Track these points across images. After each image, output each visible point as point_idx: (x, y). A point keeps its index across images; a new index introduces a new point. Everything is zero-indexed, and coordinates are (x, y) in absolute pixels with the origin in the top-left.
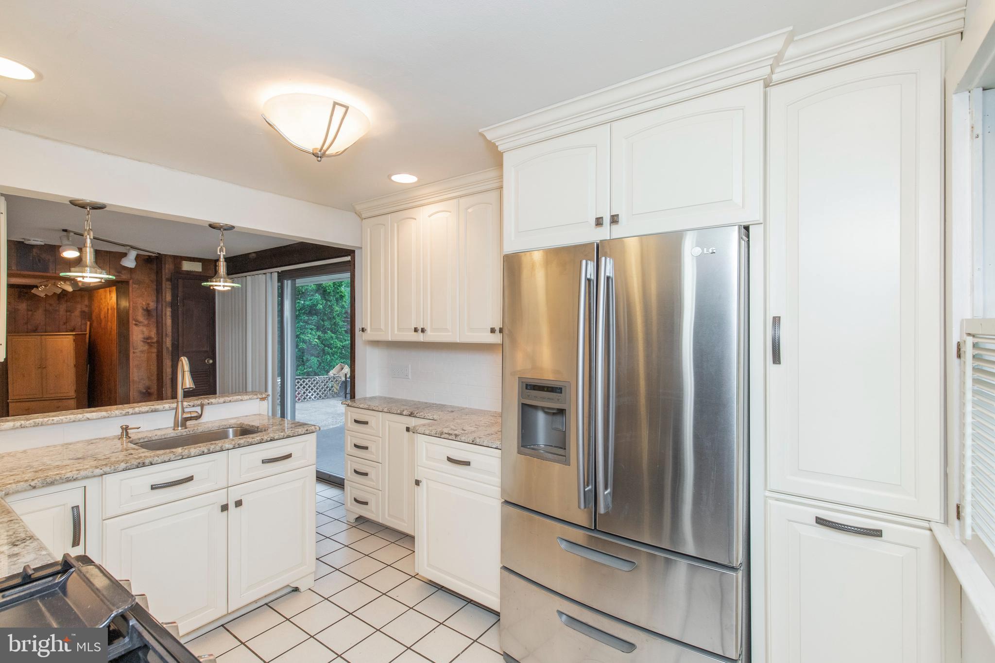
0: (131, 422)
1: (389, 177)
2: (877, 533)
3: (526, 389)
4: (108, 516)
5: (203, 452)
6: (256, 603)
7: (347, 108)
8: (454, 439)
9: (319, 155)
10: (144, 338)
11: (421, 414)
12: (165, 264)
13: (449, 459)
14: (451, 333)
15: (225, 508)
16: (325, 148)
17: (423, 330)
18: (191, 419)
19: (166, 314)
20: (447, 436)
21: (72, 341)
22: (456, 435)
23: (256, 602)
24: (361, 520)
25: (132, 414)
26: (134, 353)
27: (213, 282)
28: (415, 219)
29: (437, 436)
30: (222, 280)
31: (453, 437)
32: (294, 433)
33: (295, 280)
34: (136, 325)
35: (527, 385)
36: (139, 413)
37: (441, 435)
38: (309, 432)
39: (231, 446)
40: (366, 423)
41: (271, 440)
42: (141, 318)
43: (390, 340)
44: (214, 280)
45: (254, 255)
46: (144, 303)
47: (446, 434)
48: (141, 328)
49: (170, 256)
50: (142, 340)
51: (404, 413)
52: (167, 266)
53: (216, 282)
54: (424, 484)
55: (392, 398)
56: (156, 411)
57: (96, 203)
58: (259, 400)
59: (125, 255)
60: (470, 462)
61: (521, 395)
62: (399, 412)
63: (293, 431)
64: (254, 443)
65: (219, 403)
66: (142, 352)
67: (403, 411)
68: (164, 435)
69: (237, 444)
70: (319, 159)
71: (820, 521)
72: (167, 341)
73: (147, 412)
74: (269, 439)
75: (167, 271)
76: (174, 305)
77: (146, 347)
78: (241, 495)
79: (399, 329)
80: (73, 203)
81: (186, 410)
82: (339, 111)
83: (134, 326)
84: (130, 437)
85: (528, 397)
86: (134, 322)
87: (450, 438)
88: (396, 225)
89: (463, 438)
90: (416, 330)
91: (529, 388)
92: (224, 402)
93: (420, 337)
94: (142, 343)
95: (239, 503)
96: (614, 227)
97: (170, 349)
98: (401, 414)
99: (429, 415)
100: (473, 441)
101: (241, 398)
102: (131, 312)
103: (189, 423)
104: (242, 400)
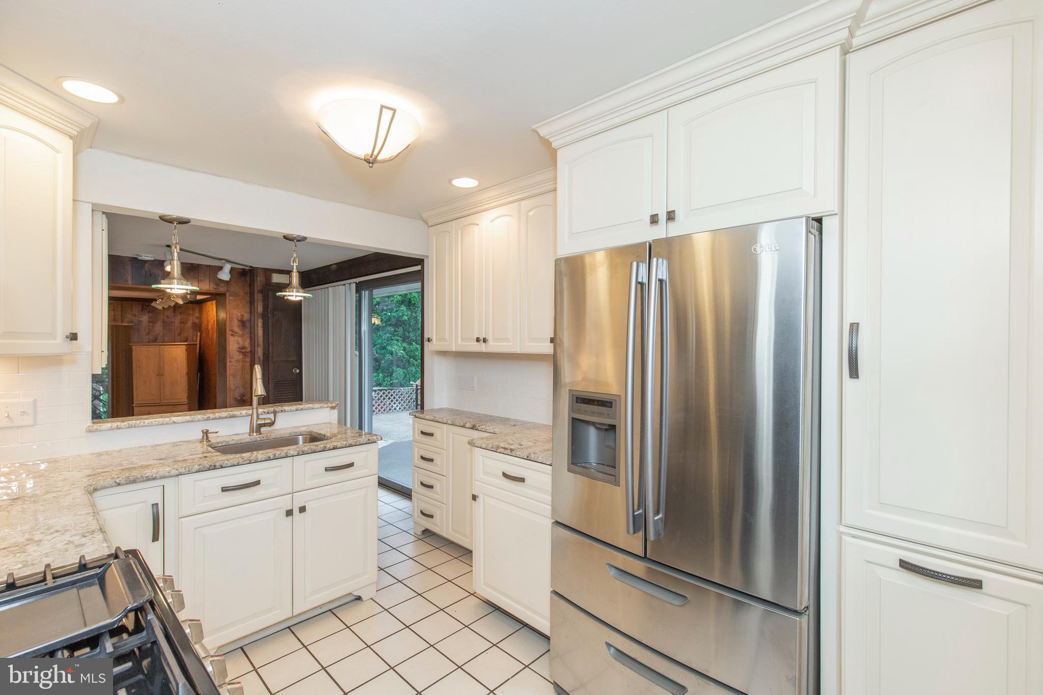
0: (211, 427)
1: (450, 181)
2: (976, 584)
3: (577, 402)
4: (184, 514)
5: (269, 457)
6: (321, 608)
7: (394, 111)
8: (509, 453)
9: (371, 161)
10: (239, 348)
11: (483, 427)
12: (257, 276)
13: (505, 475)
14: (511, 344)
15: (289, 513)
16: (375, 153)
17: (485, 340)
18: (265, 425)
19: (258, 324)
20: (502, 450)
21: (185, 351)
22: (512, 450)
23: (320, 606)
24: (427, 532)
25: (213, 419)
26: (230, 361)
27: (286, 292)
28: (478, 225)
29: (493, 450)
30: (295, 290)
31: (509, 452)
32: (356, 442)
33: (372, 290)
34: (232, 335)
35: (577, 398)
36: (219, 419)
37: (497, 449)
38: (370, 442)
39: (296, 453)
40: (431, 435)
41: (334, 449)
42: (236, 329)
43: (454, 350)
44: (287, 290)
45: (335, 266)
46: (239, 315)
47: (502, 448)
48: (237, 338)
49: (262, 268)
50: (238, 349)
51: (467, 426)
52: (259, 279)
53: (289, 292)
54: (480, 499)
55: (458, 410)
56: (233, 416)
57: (182, 218)
58: (329, 408)
59: (220, 268)
60: (524, 479)
61: (572, 409)
62: (462, 424)
63: (355, 441)
64: (317, 450)
65: (291, 411)
66: (238, 361)
67: (466, 423)
68: (240, 440)
69: (301, 451)
70: (371, 165)
71: (905, 565)
72: (259, 351)
73: (226, 417)
74: (332, 447)
75: (259, 283)
76: (264, 316)
77: (241, 357)
78: (305, 502)
79: (463, 340)
80: (163, 218)
81: (261, 417)
82: (387, 114)
83: (230, 336)
84: (210, 441)
85: (578, 411)
86: (230, 333)
87: (506, 452)
88: (460, 231)
89: (518, 453)
90: (478, 340)
91: (579, 401)
92: (296, 410)
93: (483, 348)
94: (237, 352)
95: (302, 509)
96: (671, 224)
97: (262, 358)
98: (464, 427)
99: (491, 428)
100: (527, 457)
101: (312, 407)
102: (228, 323)
103: (263, 429)
104: (313, 408)
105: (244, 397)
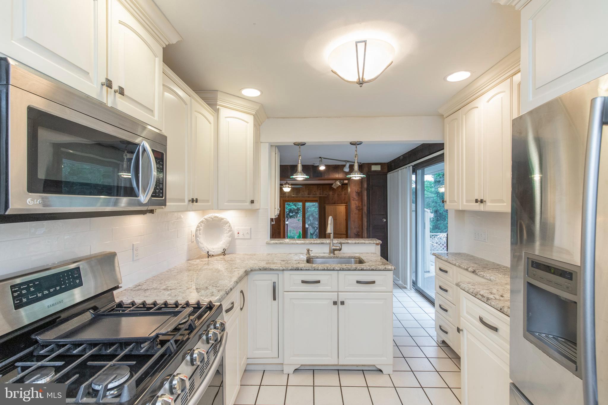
0: (311, 248)
3: (532, 266)
4: (286, 290)
5: (325, 269)
6: (357, 367)
7: (365, 42)
8: (486, 301)
9: (361, 83)
10: (356, 207)
11: (481, 273)
12: (364, 168)
13: (481, 320)
14: (505, 204)
15: (335, 303)
16: (361, 77)
17: (482, 201)
18: (336, 250)
19: (364, 194)
20: (480, 297)
22: (488, 299)
24: (444, 342)
25: (313, 243)
26: (352, 214)
27: (351, 175)
28: (477, 107)
29: (473, 294)
30: (356, 173)
31: (485, 300)
32: (376, 268)
34: (353, 200)
35: (533, 262)
36: (316, 244)
37: (475, 296)
38: (386, 269)
39: (339, 269)
40: (446, 272)
41: (361, 270)
42: (355, 197)
43: (461, 209)
45: (402, 157)
46: (356, 189)
47: (480, 295)
48: (355, 202)
49: (366, 163)
50: (355, 207)
51: (469, 269)
53: (353, 175)
54: (463, 333)
56: (323, 243)
58: (375, 244)
59: (344, 166)
60: (498, 329)
61: (527, 273)
62: (466, 268)
63: (376, 267)
64: (351, 269)
65: (352, 244)
66: (355, 214)
68: (324, 256)
69: (342, 268)
70: (361, 85)
72: (365, 208)
73: (319, 244)
74: (360, 269)
75: (365, 171)
76: (368, 189)
77: (357, 211)
78: (345, 299)
79: (467, 201)
80: (295, 144)
81: (334, 245)
82: (361, 46)
83: (352, 201)
84: (310, 255)
85: (534, 277)
86: (352, 199)
87: (482, 299)
88: (464, 116)
89: (493, 303)
90: (477, 201)
91: (534, 265)
92: (355, 243)
93: (481, 207)
94: (355, 209)
95: (342, 303)
97: (366, 212)
98: (467, 270)
99: (488, 275)
100: (501, 309)
102: (351, 194)
103: (336, 252)
104: (365, 243)
105: (359, 233)
